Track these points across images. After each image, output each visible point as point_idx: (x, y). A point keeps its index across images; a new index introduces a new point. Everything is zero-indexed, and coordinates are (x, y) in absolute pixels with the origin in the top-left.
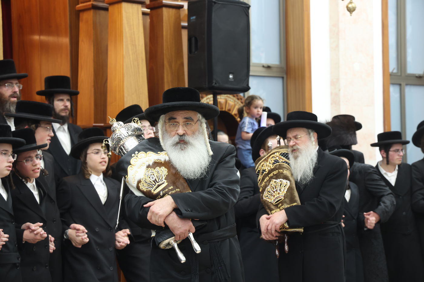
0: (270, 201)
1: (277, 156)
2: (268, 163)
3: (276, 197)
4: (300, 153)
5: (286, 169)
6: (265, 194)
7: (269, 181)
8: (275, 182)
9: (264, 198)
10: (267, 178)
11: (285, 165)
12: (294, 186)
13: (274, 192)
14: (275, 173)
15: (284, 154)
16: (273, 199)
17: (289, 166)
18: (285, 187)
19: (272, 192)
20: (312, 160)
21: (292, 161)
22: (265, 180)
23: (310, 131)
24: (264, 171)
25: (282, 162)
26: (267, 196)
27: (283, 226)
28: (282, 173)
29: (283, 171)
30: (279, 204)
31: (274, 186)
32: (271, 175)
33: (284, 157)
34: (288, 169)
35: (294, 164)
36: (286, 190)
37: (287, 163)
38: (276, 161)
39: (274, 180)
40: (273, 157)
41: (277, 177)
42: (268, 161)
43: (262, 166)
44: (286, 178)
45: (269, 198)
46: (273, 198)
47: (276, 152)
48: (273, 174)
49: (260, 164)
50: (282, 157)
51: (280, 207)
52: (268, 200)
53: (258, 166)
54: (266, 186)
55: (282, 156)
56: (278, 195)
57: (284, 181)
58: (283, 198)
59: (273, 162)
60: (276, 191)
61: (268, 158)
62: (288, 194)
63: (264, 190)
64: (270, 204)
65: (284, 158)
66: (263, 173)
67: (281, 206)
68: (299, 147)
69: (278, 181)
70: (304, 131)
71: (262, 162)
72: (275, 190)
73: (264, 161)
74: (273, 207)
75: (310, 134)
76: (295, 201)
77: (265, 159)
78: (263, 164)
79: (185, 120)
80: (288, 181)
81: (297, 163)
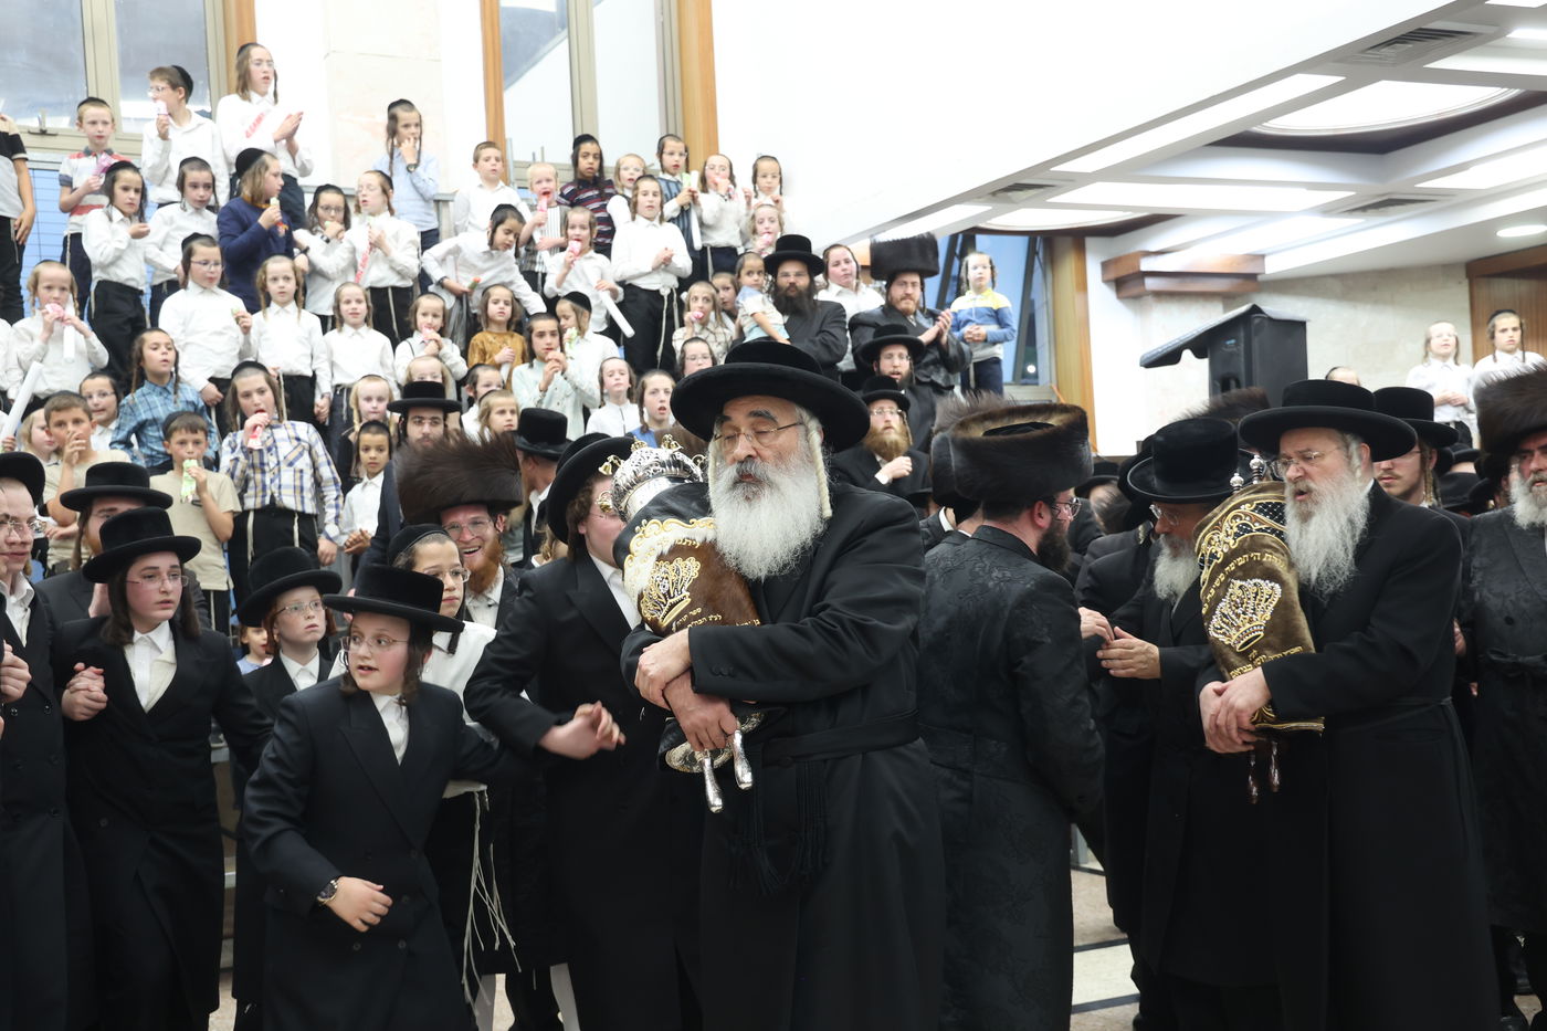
0: (1227, 643)
1: (1246, 515)
2: (1222, 535)
3: (1242, 630)
4: (1317, 503)
5: (1269, 551)
6: (1216, 621)
7: (1226, 585)
8: (1240, 587)
9: (1212, 633)
10: (1222, 577)
11: (1270, 539)
12: (1296, 597)
13: (1238, 616)
14: (1241, 561)
15: (1265, 506)
16: (1234, 637)
17: (1283, 539)
18: (1267, 600)
19: (1233, 617)
20: (1351, 521)
21: (1292, 527)
22: (1217, 584)
23: (1348, 437)
24: (1213, 556)
25: (1258, 530)
26: (1222, 628)
27: (1260, 716)
28: (1260, 563)
29: (1262, 557)
30: (1250, 650)
31: (1238, 601)
32: (1231, 567)
33: (1265, 515)
34: (1276, 550)
35: (1297, 534)
36: (1271, 608)
37: (1274, 531)
38: (1244, 529)
39: (1238, 583)
40: (1235, 517)
41: (1246, 572)
42: (1224, 528)
43: (1209, 543)
44: (1271, 575)
45: (1224, 634)
46: (1235, 634)
47: (1244, 503)
48: (1236, 565)
49: (1204, 537)
50: (1261, 516)
51: (1253, 660)
52: (1221, 638)
53: (1200, 544)
54: (1217, 600)
55: (1261, 511)
56: (1248, 626)
57: (1266, 586)
58: (1262, 634)
59: (1236, 530)
60: (1244, 613)
61: (1222, 519)
62: (1277, 620)
63: (1212, 611)
64: (1226, 650)
65: (1267, 519)
66: (1210, 562)
67: (1257, 657)
68: (1312, 485)
69: (1249, 584)
70: (1330, 438)
71: (1209, 531)
72: (1239, 611)
73: (1213, 529)
74: (1234, 659)
75: (1347, 447)
76: (1299, 642)
77: (1213, 526)
78: (1212, 539)
79: (752, 419)
80: (1277, 586)
81: (1307, 532)
